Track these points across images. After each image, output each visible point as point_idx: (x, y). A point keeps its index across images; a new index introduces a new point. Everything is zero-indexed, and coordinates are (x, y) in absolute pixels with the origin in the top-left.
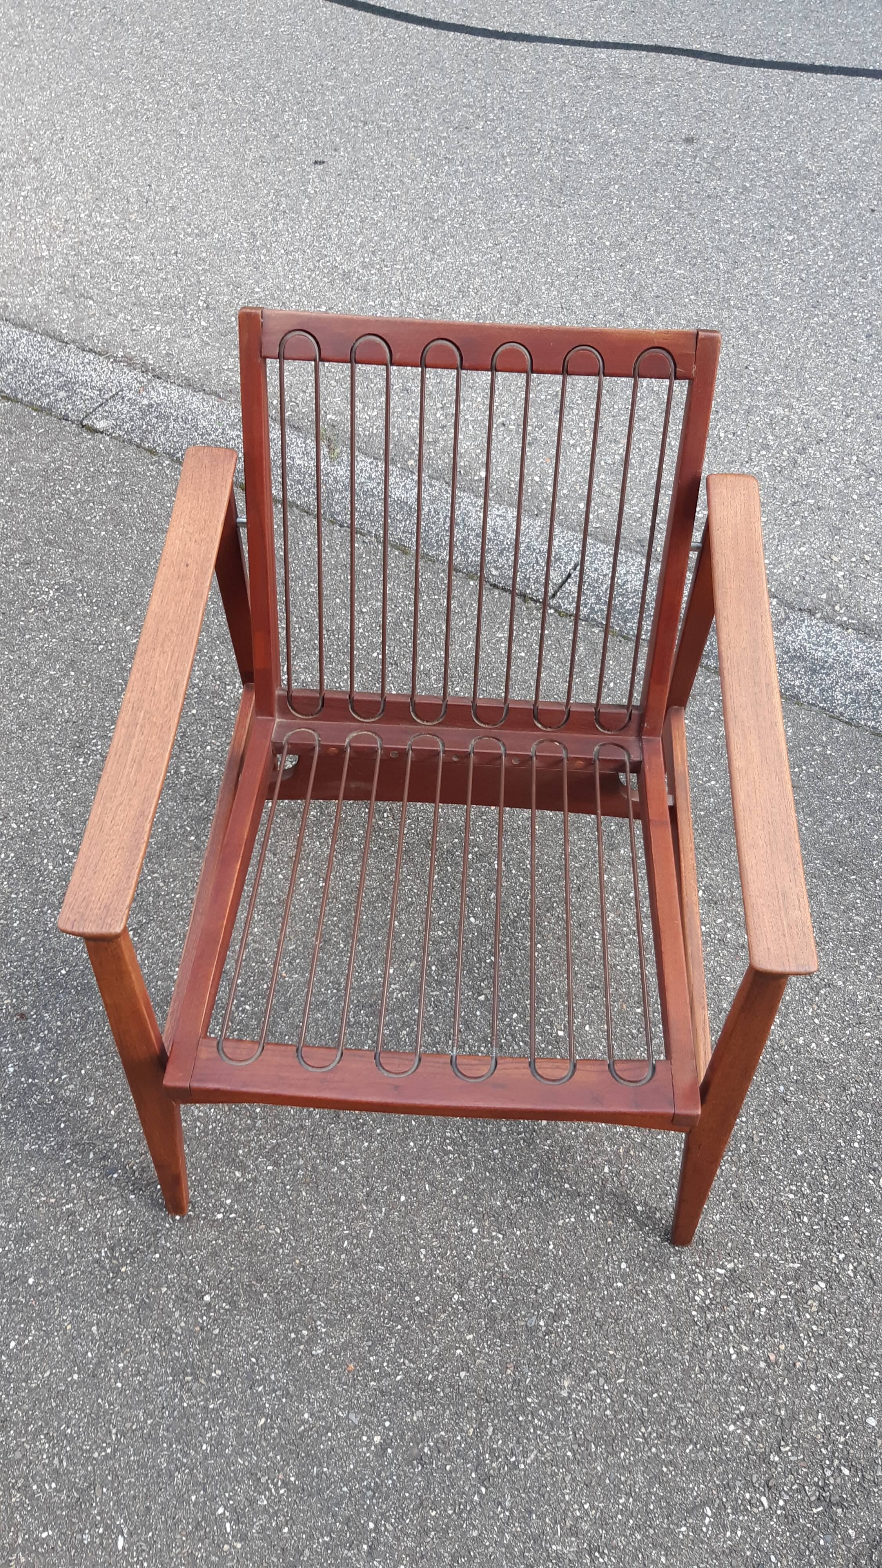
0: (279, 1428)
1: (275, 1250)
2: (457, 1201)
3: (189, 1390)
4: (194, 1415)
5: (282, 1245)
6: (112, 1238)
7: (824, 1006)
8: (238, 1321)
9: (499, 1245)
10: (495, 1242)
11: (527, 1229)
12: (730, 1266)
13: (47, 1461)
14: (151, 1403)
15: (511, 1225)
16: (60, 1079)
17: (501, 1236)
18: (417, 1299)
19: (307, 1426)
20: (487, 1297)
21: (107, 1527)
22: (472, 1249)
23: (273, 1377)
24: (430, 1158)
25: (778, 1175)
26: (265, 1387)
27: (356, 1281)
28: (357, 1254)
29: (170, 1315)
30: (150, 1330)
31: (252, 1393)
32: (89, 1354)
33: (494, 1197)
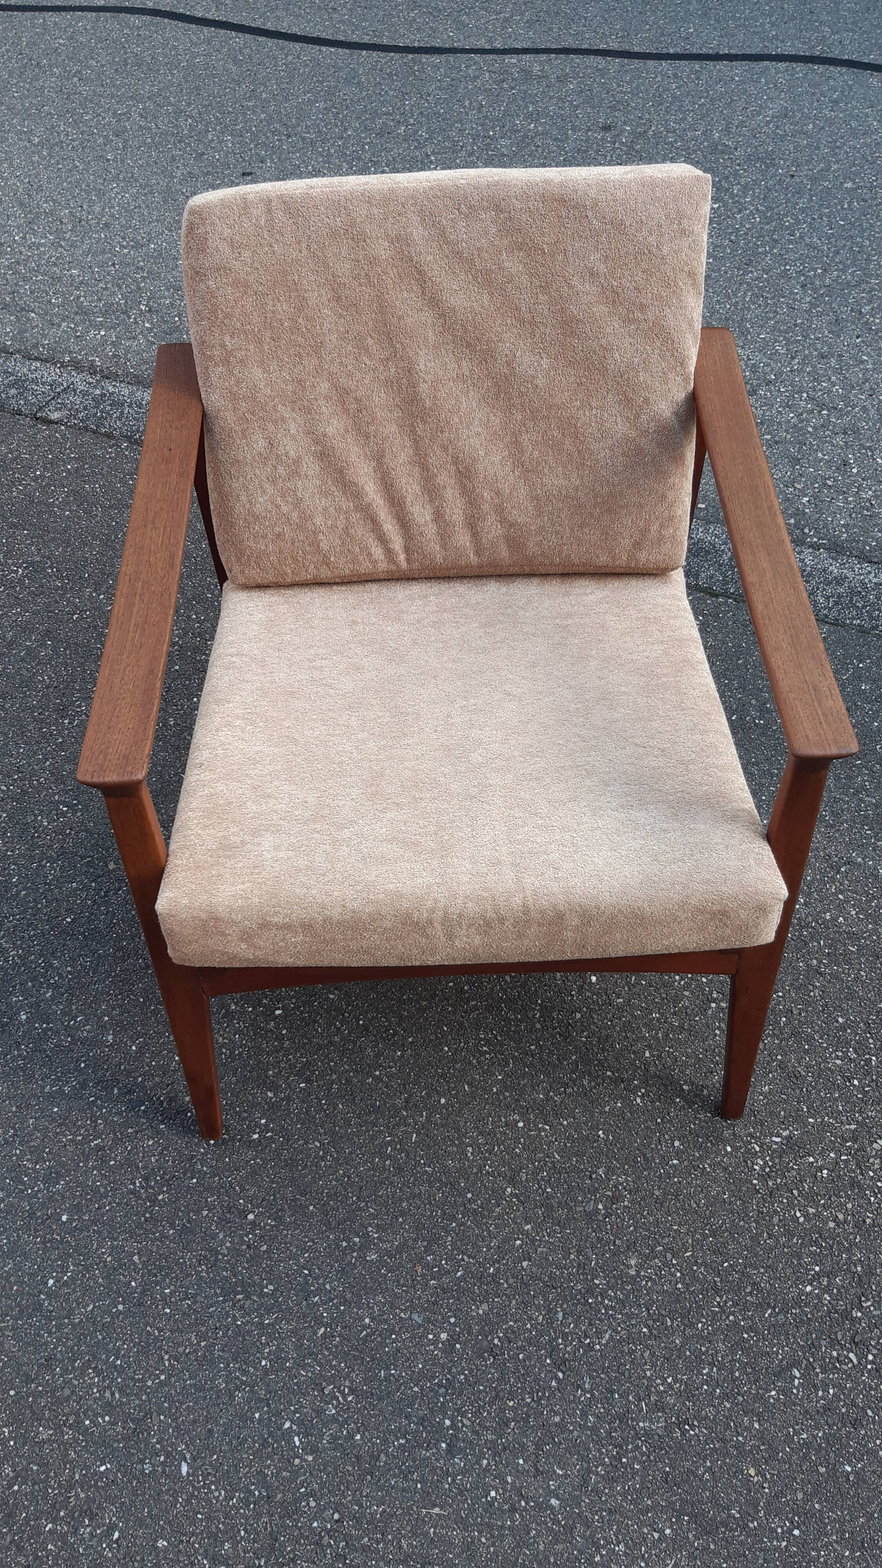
0: (340, 1335)
1: (317, 1163)
2: (499, 1099)
3: (242, 1307)
4: (250, 1333)
5: (323, 1158)
6: (146, 1168)
7: (846, 882)
8: (286, 1235)
9: (546, 1136)
10: (543, 1134)
11: (574, 1118)
12: (786, 1133)
13: (98, 1395)
14: (203, 1325)
15: (556, 1115)
16: (76, 1022)
17: (547, 1127)
18: (469, 1195)
19: (369, 1331)
20: (540, 1188)
21: (168, 1455)
22: (520, 1143)
23: (328, 1287)
24: (467, 1061)
25: (822, 1043)
26: (320, 1298)
27: (404, 1184)
28: (402, 1158)
29: (214, 1237)
30: (194, 1253)
31: (308, 1305)
32: (133, 1284)
33: (536, 1090)
